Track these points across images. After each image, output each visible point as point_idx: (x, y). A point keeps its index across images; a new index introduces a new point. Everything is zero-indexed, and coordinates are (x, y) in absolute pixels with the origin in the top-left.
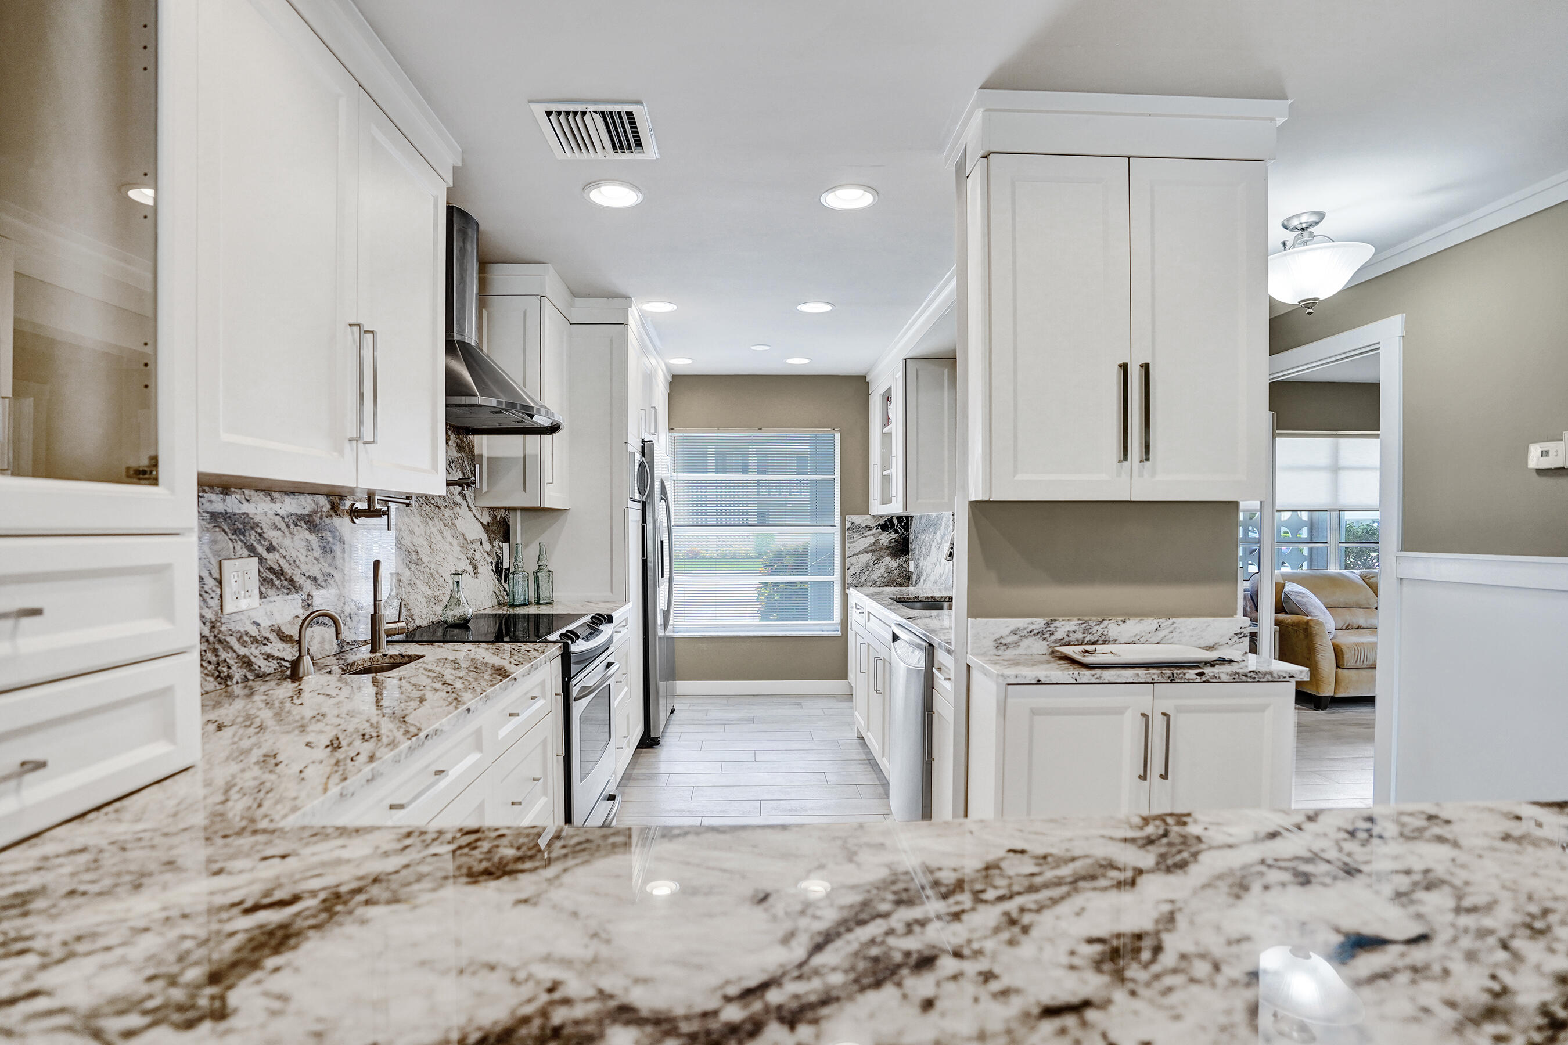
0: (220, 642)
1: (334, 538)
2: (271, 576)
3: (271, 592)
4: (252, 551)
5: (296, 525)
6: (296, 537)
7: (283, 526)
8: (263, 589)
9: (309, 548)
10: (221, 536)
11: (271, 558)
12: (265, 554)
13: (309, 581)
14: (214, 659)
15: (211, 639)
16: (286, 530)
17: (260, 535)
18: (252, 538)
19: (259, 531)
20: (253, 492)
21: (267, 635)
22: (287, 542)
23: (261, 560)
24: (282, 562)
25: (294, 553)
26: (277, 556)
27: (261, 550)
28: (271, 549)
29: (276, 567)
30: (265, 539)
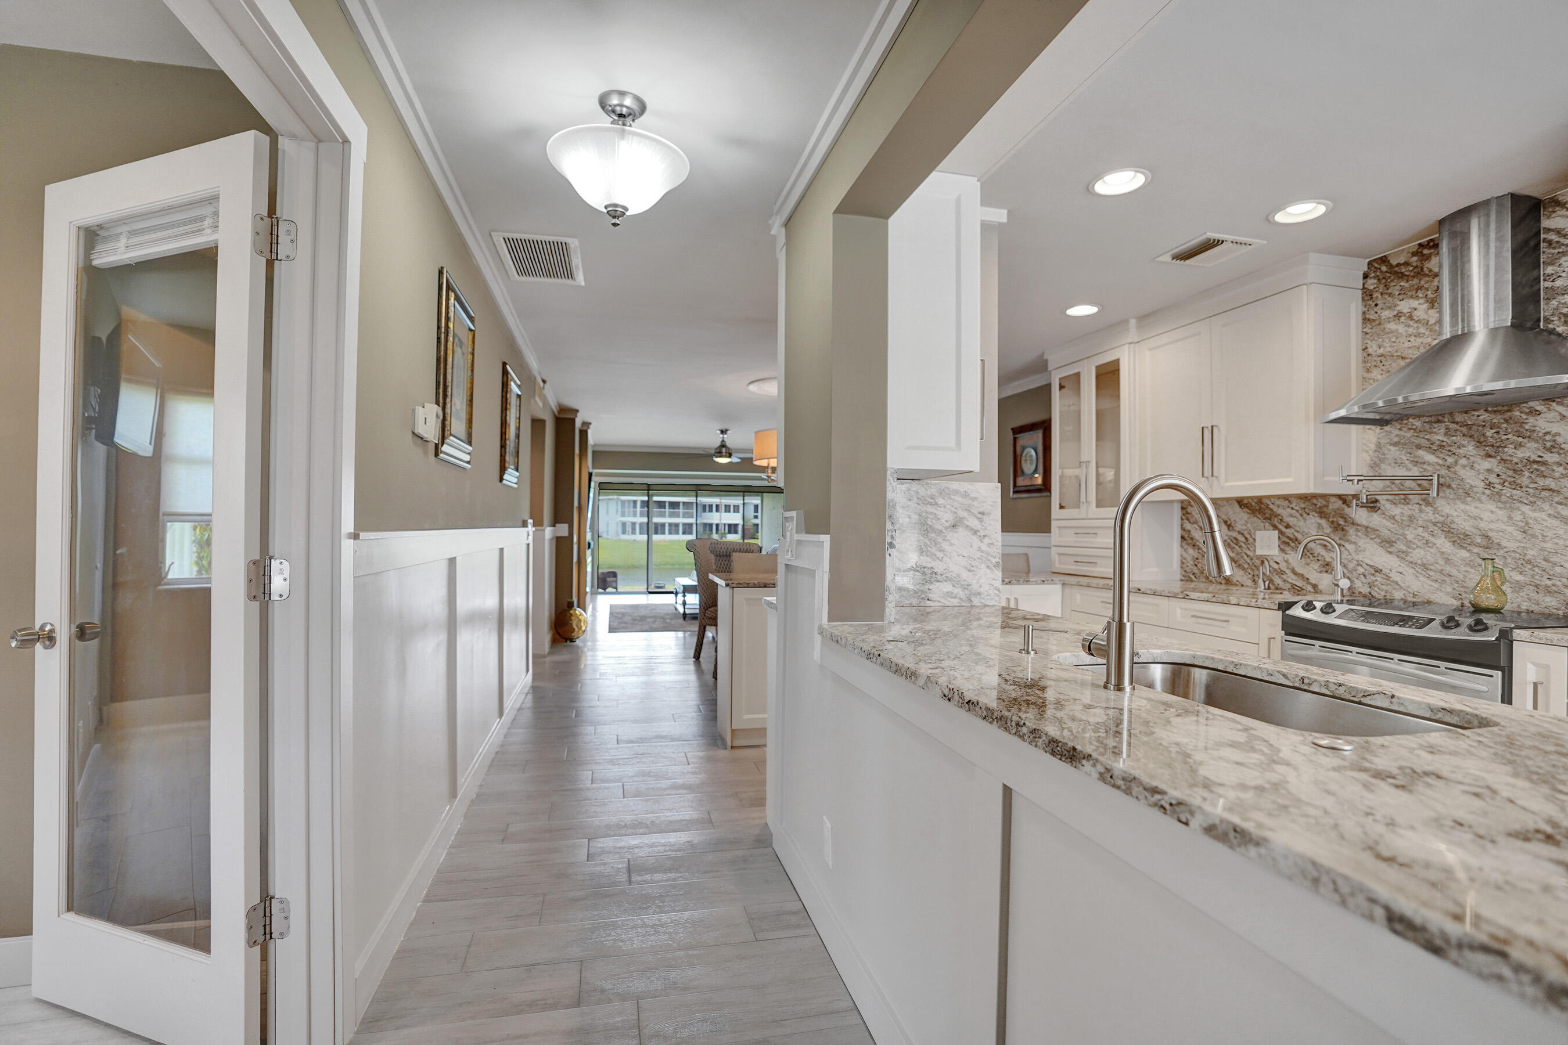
0: (1255, 566)
1: (1346, 522)
2: (1288, 541)
3: (1287, 549)
4: (1275, 527)
5: (1308, 514)
6: (1307, 522)
7: (1298, 515)
8: (1282, 547)
9: (1320, 526)
10: (1255, 519)
11: (1288, 532)
12: (1284, 529)
13: (1318, 546)
14: (1251, 573)
15: (1251, 564)
16: (1300, 517)
17: (1281, 520)
18: (1276, 521)
19: (1280, 518)
20: (1276, 500)
21: (1284, 570)
22: (1301, 523)
23: (1281, 533)
24: (1296, 534)
25: (1306, 530)
26: (1293, 531)
27: (1281, 527)
28: (1288, 526)
29: (1291, 536)
30: (1284, 522)
